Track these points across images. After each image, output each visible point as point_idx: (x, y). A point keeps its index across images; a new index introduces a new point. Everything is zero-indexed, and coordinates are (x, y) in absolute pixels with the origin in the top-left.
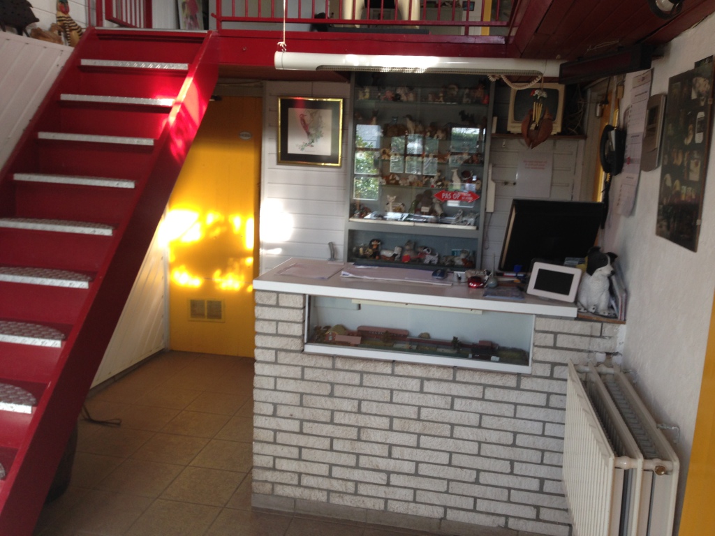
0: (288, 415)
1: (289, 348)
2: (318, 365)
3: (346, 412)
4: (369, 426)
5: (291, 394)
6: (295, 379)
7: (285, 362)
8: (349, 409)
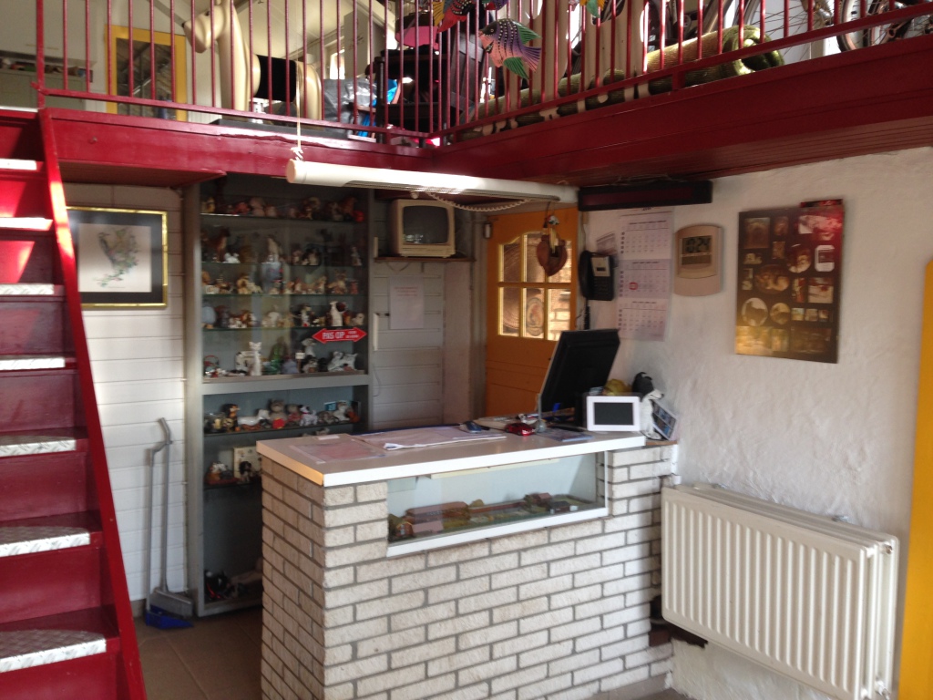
0: (372, 652)
1: (371, 557)
2: (408, 570)
3: (442, 620)
4: (467, 629)
5: (375, 622)
6: (380, 598)
7: (367, 579)
8: (445, 616)
